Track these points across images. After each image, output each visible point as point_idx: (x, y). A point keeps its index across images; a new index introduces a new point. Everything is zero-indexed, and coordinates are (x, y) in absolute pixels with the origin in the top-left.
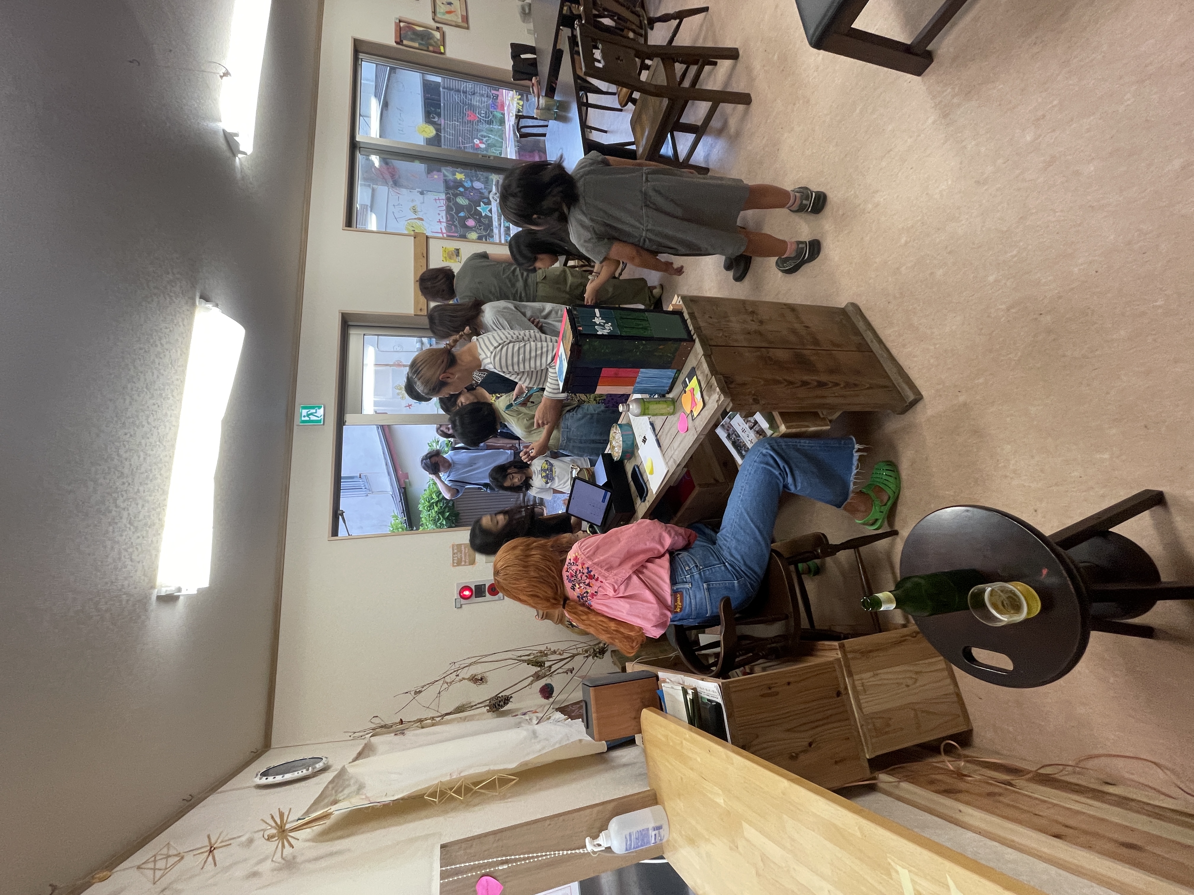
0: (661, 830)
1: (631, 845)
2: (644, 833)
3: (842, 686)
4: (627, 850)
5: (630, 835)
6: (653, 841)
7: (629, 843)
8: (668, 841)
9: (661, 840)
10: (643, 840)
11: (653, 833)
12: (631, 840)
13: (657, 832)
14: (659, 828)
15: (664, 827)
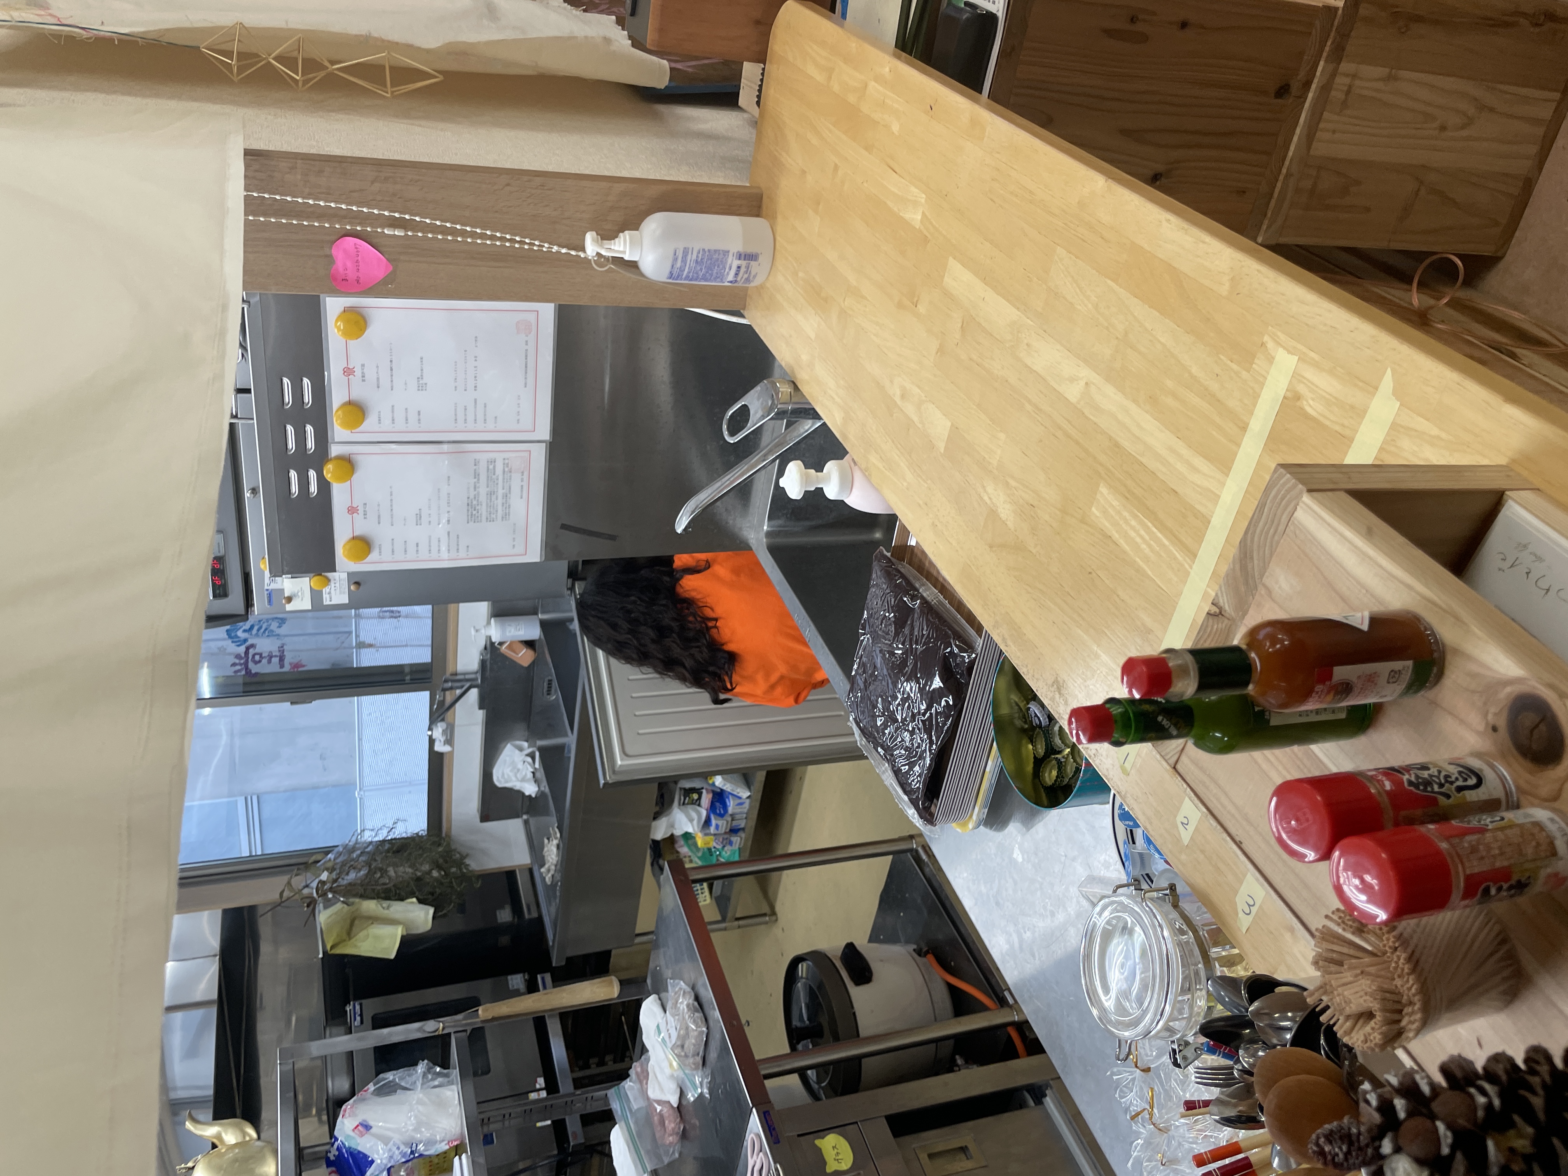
0: (752, 263)
1: (682, 270)
2: (716, 256)
3: (1302, 75)
4: (671, 276)
5: (686, 252)
6: (731, 277)
7: (679, 264)
8: (761, 287)
9: (748, 280)
10: (709, 269)
11: (736, 263)
12: (684, 261)
13: (743, 263)
14: (750, 257)
15: (761, 258)
